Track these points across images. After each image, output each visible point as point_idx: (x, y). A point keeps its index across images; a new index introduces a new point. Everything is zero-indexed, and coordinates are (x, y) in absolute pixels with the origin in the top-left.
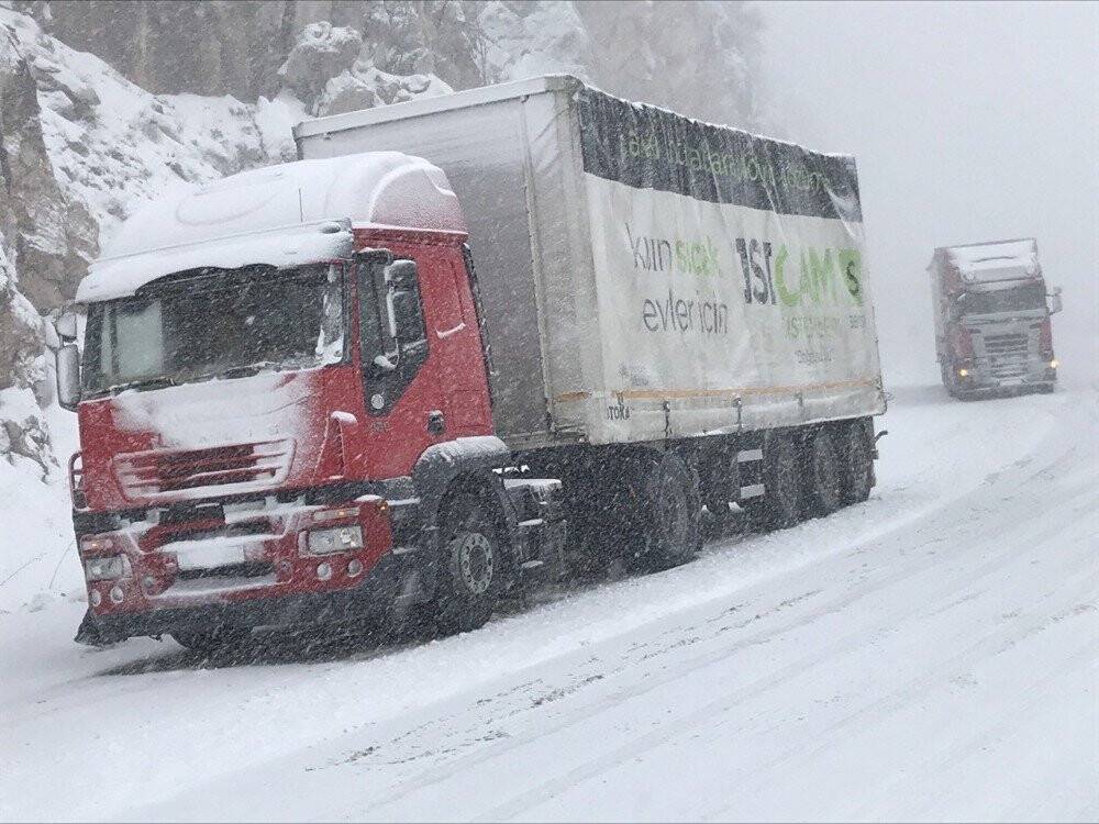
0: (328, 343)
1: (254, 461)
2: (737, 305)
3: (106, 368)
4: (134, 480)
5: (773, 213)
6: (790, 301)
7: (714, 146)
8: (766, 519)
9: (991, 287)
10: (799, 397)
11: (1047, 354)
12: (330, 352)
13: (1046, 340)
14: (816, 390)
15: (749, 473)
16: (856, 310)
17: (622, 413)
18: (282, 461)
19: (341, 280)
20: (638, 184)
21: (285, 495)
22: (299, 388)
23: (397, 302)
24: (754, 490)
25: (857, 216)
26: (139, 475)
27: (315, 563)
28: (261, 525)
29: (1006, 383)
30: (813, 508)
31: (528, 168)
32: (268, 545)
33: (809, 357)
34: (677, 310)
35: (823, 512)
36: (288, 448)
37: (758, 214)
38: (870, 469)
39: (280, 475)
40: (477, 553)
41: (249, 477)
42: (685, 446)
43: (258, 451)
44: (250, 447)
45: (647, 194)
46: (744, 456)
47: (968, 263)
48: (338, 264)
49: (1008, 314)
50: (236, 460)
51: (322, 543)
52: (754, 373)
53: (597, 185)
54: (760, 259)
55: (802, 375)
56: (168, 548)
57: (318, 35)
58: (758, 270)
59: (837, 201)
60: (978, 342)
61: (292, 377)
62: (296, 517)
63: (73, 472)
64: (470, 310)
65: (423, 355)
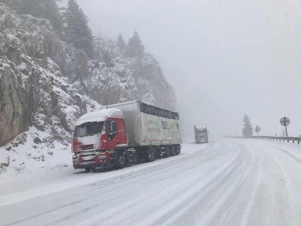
0: (103, 131)
1: (93, 147)
2: (161, 129)
3: (78, 133)
4: (79, 149)
5: (167, 118)
6: (169, 129)
7: (159, 110)
8: (165, 156)
9: (200, 130)
10: (170, 141)
11: (207, 138)
12: (103, 133)
13: (207, 136)
14: (172, 140)
15: (163, 150)
16: (178, 131)
17: (145, 142)
18: (97, 146)
19: (106, 124)
20: (148, 114)
21: (97, 151)
22: (100, 137)
23: (113, 127)
24: (163, 152)
25: (178, 119)
26: (80, 148)
27: (100, 160)
28: (94, 155)
29: (202, 142)
30: (172, 155)
31: (134, 112)
32: (94, 157)
33: (172, 136)
34: (153, 129)
35: (173, 156)
36: (97, 145)
37: (165, 118)
38: (180, 150)
39: (96, 148)
40: (122, 159)
41: (93, 148)
42: (154, 146)
43: (94, 145)
44: (93, 145)
45: (149, 115)
46: (162, 148)
47: (197, 127)
48: (106, 122)
49: (203, 133)
50: (91, 146)
51: (101, 157)
52: (163, 138)
53: (142, 113)
54: (165, 124)
55: (170, 138)
56: (82, 157)
57: (122, 99)
58: (164, 125)
59: (176, 117)
60: (199, 136)
61: (98, 136)
62: (98, 154)
63: (72, 148)
64: (124, 128)
65: (117, 134)
